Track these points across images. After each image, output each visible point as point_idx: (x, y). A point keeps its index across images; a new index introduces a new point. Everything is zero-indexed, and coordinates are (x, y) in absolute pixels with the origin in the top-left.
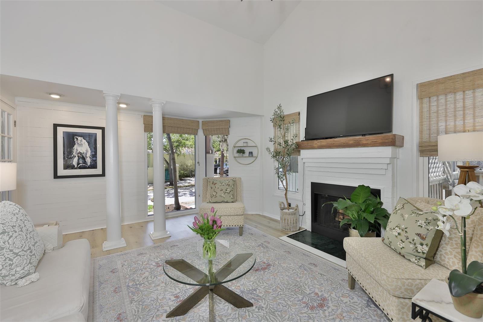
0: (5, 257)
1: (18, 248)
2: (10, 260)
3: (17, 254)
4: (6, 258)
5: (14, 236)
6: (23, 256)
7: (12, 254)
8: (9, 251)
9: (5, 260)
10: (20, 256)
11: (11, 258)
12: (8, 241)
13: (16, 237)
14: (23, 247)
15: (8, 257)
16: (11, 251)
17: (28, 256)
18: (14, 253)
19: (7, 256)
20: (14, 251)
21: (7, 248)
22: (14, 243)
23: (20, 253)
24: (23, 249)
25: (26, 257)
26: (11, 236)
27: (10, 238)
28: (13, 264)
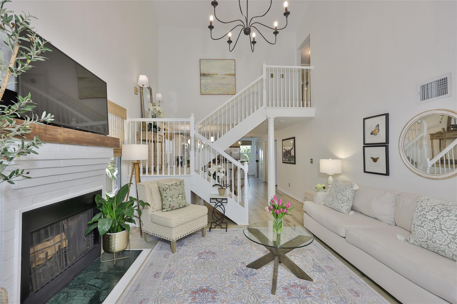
0: (435, 224)
1: (445, 227)
2: (435, 229)
3: (441, 230)
4: (434, 226)
5: (451, 217)
6: (444, 234)
7: (439, 226)
8: (439, 223)
9: (433, 227)
10: (442, 233)
11: (437, 229)
12: (444, 217)
13: (451, 219)
14: (450, 229)
15: (436, 227)
16: (440, 224)
17: (448, 239)
18: (441, 227)
19: (436, 225)
20: (442, 226)
21: (440, 221)
22: (446, 221)
23: (443, 231)
24: (448, 230)
25: (446, 238)
26: (449, 216)
27: (447, 216)
28: (435, 233)
